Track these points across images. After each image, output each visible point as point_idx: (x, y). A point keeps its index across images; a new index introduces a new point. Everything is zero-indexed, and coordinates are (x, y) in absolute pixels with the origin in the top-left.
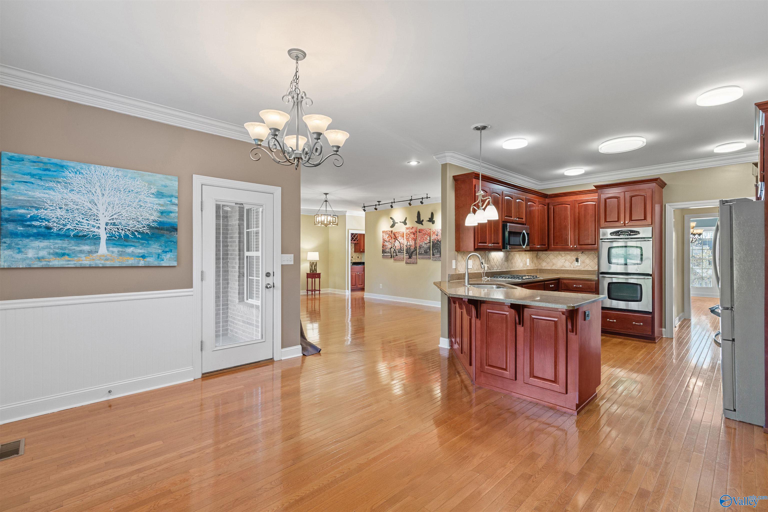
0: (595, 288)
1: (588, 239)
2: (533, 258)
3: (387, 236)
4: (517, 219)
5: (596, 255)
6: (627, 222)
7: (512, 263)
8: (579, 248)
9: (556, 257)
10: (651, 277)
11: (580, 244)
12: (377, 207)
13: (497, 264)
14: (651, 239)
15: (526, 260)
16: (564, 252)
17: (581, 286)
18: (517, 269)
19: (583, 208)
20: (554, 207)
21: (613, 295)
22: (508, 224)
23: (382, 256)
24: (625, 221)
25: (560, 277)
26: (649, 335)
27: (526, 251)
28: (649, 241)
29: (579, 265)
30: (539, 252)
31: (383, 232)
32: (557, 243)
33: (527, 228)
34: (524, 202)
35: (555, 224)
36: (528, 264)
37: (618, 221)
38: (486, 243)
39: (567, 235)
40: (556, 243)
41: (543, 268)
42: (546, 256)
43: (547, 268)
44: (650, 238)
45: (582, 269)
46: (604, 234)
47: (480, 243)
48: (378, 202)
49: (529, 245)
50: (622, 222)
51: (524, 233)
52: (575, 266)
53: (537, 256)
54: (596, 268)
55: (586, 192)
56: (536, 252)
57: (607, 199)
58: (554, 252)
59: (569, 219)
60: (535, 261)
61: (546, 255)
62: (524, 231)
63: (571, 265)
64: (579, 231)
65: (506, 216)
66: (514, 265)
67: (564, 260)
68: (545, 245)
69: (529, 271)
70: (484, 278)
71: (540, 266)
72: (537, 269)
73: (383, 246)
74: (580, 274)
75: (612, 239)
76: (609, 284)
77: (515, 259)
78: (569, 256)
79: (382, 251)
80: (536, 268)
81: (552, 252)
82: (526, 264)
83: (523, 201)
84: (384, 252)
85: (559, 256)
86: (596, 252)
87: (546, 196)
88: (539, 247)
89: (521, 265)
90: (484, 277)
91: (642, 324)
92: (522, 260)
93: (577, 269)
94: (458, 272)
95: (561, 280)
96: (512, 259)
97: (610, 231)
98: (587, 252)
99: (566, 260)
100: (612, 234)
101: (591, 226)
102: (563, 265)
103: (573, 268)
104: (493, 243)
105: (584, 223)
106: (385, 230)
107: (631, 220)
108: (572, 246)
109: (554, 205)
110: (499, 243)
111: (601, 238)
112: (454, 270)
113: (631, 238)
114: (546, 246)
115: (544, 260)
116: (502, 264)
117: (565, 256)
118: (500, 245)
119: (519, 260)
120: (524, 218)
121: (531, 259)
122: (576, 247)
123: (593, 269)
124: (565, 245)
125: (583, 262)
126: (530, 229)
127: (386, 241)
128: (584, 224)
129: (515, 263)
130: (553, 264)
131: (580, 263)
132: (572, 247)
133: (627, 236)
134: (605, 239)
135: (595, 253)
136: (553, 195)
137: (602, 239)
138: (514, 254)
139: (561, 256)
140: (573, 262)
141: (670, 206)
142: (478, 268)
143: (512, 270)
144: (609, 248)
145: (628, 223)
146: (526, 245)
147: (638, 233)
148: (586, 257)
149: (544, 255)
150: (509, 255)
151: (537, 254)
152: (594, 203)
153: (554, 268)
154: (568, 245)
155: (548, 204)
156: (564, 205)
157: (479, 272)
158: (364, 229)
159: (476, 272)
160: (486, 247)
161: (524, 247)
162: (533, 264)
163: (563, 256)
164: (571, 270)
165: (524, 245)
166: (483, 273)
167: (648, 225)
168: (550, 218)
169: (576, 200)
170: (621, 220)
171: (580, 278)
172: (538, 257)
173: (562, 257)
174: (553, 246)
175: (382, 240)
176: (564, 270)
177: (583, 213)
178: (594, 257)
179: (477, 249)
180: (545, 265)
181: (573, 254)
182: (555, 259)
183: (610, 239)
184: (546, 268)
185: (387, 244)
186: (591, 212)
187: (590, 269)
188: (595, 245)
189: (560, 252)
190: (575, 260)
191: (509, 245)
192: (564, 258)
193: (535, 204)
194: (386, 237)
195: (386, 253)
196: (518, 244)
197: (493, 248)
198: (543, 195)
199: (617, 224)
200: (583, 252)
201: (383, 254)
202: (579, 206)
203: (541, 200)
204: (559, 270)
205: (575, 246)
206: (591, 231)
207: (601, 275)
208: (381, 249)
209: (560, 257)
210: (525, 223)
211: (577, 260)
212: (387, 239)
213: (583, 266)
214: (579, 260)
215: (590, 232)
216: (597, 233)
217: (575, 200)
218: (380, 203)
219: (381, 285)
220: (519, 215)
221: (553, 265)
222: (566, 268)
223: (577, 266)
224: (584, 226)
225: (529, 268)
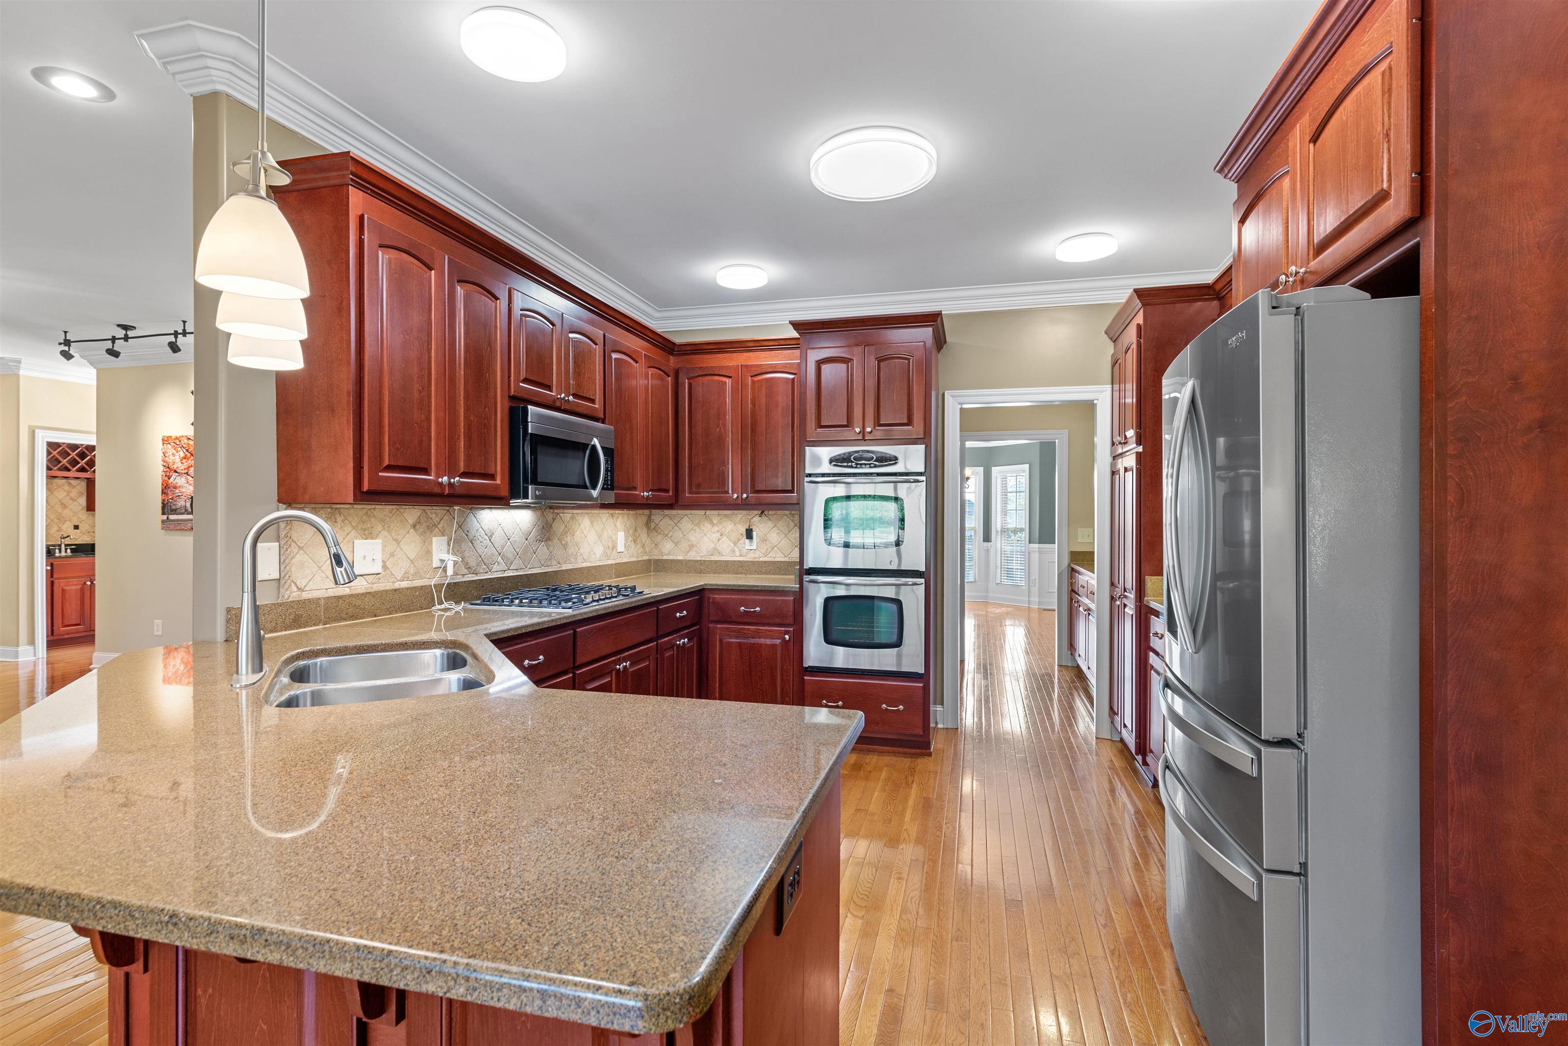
0: (791, 613)
1: (777, 477)
2: (636, 530)
3: (182, 454)
4: (571, 398)
5: (793, 521)
6: (869, 429)
7: (565, 547)
8: (753, 501)
9: (698, 525)
10: (922, 581)
11: (757, 489)
12: (119, 345)
13: (508, 551)
14: (923, 478)
15: (616, 534)
16: (716, 512)
17: (758, 609)
18: (585, 565)
19: (764, 390)
20: (691, 381)
21: (837, 630)
22: (529, 407)
23: (163, 522)
24: (864, 428)
25: (706, 585)
26: (916, 736)
27: (604, 506)
28: (918, 481)
29: (754, 547)
30: (654, 511)
31: (166, 440)
32: (698, 486)
33: (606, 431)
34: (598, 349)
35: (693, 429)
36: (621, 547)
37: (849, 425)
38: (426, 471)
39: (724, 463)
40: (696, 487)
41: (665, 557)
42: (671, 522)
43: (675, 558)
44: (920, 474)
45: (762, 559)
46: (817, 461)
47: (389, 468)
48: (119, 329)
49: (612, 489)
50: (857, 430)
51: (594, 447)
52: (744, 551)
53: (648, 524)
54: (795, 555)
55: (772, 343)
56: (647, 512)
57: (822, 363)
58: (693, 512)
59: (729, 417)
60: (643, 535)
61: (671, 519)
62: (596, 441)
63: (736, 549)
64: (753, 450)
65: (526, 381)
66: (571, 550)
67: (718, 535)
68: (667, 491)
69: (622, 569)
70: (443, 606)
71: (656, 552)
72: (650, 561)
73: (166, 488)
74: (756, 572)
75: (834, 475)
76: (828, 601)
77: (578, 533)
78: (729, 522)
79: (160, 505)
80: (645, 558)
81: (688, 512)
82: (614, 547)
83: (596, 344)
84: (167, 508)
85: (706, 525)
86: (793, 512)
87: (670, 345)
88: (648, 496)
89: (599, 550)
90: (441, 603)
91: (901, 707)
92: (600, 537)
93: (750, 557)
94: (292, 594)
95: (707, 594)
96: (565, 533)
97: (825, 453)
98: (773, 512)
99: (721, 535)
100: (835, 461)
101: (783, 439)
102: (715, 549)
103: (741, 556)
104: (464, 475)
105: (766, 430)
106: (174, 433)
107: (878, 423)
108: (735, 496)
109: (692, 375)
110: (492, 477)
111: (808, 471)
112: (275, 584)
113: (879, 474)
114: (671, 494)
115: (667, 535)
116: (526, 550)
117: (720, 522)
118: (498, 482)
119: (592, 537)
120: (598, 397)
121: (631, 532)
122: (747, 497)
123: (786, 559)
124: (719, 493)
125: (764, 540)
126: (619, 435)
127: (176, 471)
128: (766, 434)
129: (577, 544)
130: (691, 546)
131: (757, 543)
132: (738, 497)
133: (870, 467)
134: (817, 475)
135: (791, 514)
136: (688, 348)
137: (810, 475)
138: (573, 518)
139: (711, 522)
140: (739, 540)
141: (952, 396)
142: (412, 571)
143: (565, 567)
144: (826, 501)
145: (871, 432)
146: (603, 489)
147: (894, 460)
148: (770, 524)
149: (667, 520)
150: (554, 519)
151: (650, 516)
152: (792, 376)
153: (693, 556)
154: (727, 492)
155: (677, 373)
156: (716, 378)
157: (418, 583)
158: (95, 430)
159: (404, 584)
160: (426, 488)
161: (595, 493)
162: (638, 546)
163: (715, 522)
164: (734, 561)
165: (594, 488)
166: (439, 587)
167: (914, 442)
168: (680, 413)
169: (747, 366)
170: (855, 424)
171: (757, 586)
172: (652, 527)
173: (713, 525)
174: (690, 493)
175: (160, 469)
176: (716, 562)
177: (764, 403)
178: (788, 526)
179: (369, 493)
180: (669, 550)
181: (740, 516)
182: (695, 530)
183: (829, 475)
184: (671, 557)
185: (180, 481)
186: (783, 399)
187: (780, 558)
188: (792, 491)
189: (708, 512)
190: (744, 533)
191: (535, 482)
192: (716, 529)
193: (637, 362)
194: (176, 458)
195: (174, 511)
196: (574, 482)
197: (459, 491)
198: (660, 340)
199: (847, 434)
200: (763, 512)
201: (165, 517)
202: (753, 382)
203: (657, 355)
204: (705, 561)
205: (745, 496)
206: (784, 452)
207: (807, 578)
208: (158, 498)
209: (708, 525)
210: (601, 415)
211: (749, 534)
212: (180, 464)
213: (764, 551)
214: (754, 534)
215: (780, 455)
216: (798, 459)
217: (744, 364)
218: (131, 333)
219: (158, 622)
220: (578, 385)
221: (690, 549)
222: (723, 555)
223: (750, 551)
224: (766, 437)
225: (625, 560)
